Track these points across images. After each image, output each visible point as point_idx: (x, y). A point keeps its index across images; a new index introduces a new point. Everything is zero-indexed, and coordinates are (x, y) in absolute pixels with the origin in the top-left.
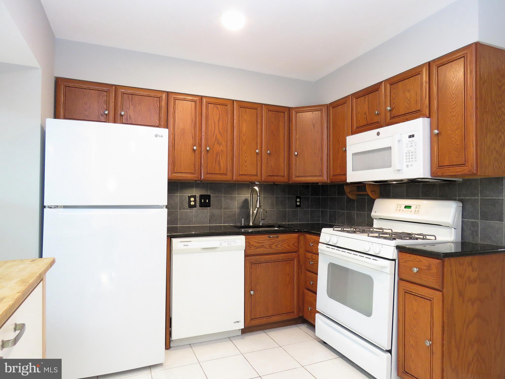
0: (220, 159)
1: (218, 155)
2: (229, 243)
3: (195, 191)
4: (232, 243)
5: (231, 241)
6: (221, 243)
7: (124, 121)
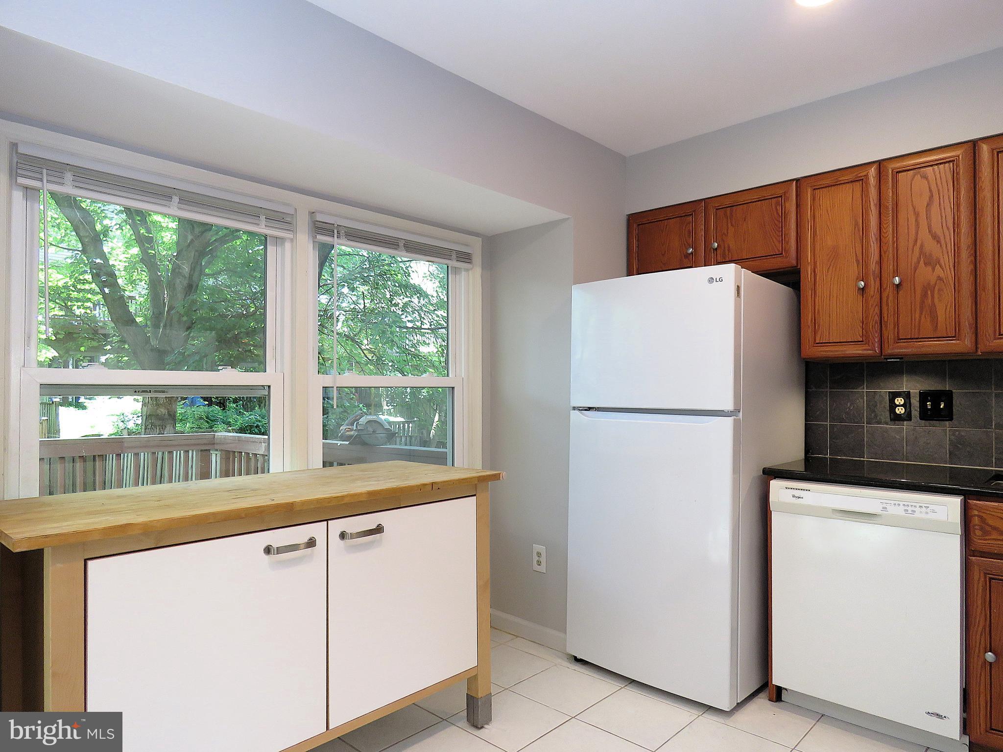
0: (936, 300)
1: (929, 292)
2: (910, 509)
3: (907, 381)
4: (917, 509)
5: (915, 504)
6: (886, 506)
7: (719, 258)
